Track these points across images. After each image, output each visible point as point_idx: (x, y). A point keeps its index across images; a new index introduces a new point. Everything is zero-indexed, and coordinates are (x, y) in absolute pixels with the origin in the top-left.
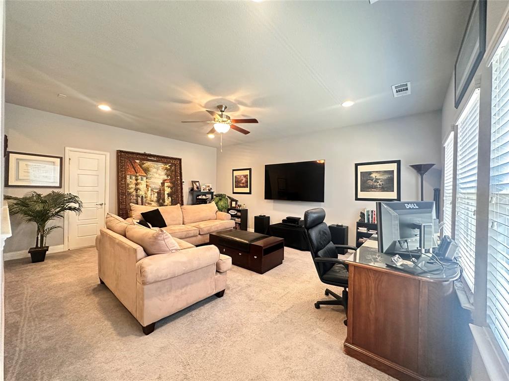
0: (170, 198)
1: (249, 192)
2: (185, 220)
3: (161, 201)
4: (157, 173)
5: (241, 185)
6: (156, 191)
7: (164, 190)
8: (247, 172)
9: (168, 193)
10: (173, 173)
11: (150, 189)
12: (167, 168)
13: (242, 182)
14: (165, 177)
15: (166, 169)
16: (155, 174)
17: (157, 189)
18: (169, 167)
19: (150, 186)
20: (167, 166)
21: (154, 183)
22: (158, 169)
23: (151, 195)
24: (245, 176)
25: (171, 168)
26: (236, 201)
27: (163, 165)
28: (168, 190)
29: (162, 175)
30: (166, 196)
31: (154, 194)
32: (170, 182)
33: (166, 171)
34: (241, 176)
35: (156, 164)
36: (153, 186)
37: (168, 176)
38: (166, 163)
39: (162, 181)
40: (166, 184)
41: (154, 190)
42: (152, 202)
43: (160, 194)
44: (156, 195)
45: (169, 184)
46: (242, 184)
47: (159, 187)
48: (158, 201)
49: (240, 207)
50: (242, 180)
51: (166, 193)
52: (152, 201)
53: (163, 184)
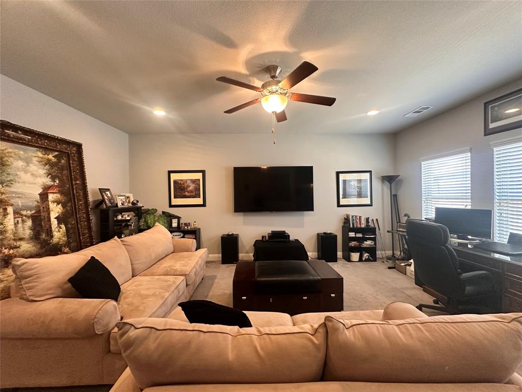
0: (63, 226)
1: (202, 203)
2: (136, 266)
3: (44, 236)
4: (26, 172)
5: (187, 194)
6: (29, 213)
7: (48, 211)
8: (199, 176)
9: (57, 215)
10: (65, 172)
11: (10, 210)
12: (49, 160)
13: (189, 189)
14: (48, 181)
15: (49, 162)
16: (21, 174)
17: (30, 209)
18: (54, 160)
19: (12, 201)
20: (50, 157)
21: (20, 195)
22: (28, 161)
23: (16, 224)
24: (195, 181)
25: (59, 161)
26: (179, 218)
27: (40, 154)
28: (56, 210)
29: (40, 176)
30: (54, 222)
31: (23, 221)
32: (60, 192)
33: (47, 167)
34: (186, 181)
35: (24, 150)
36: (20, 202)
37: (53, 179)
38: (46, 150)
39: (41, 191)
40: (51, 197)
41: (24, 213)
42: (18, 243)
43: (40, 220)
44: (29, 223)
45: (58, 195)
46: (188, 192)
47: (36, 203)
48: (36, 237)
49: (187, 226)
50: (189, 186)
51: (53, 215)
52: (21, 239)
53: (44, 196)
